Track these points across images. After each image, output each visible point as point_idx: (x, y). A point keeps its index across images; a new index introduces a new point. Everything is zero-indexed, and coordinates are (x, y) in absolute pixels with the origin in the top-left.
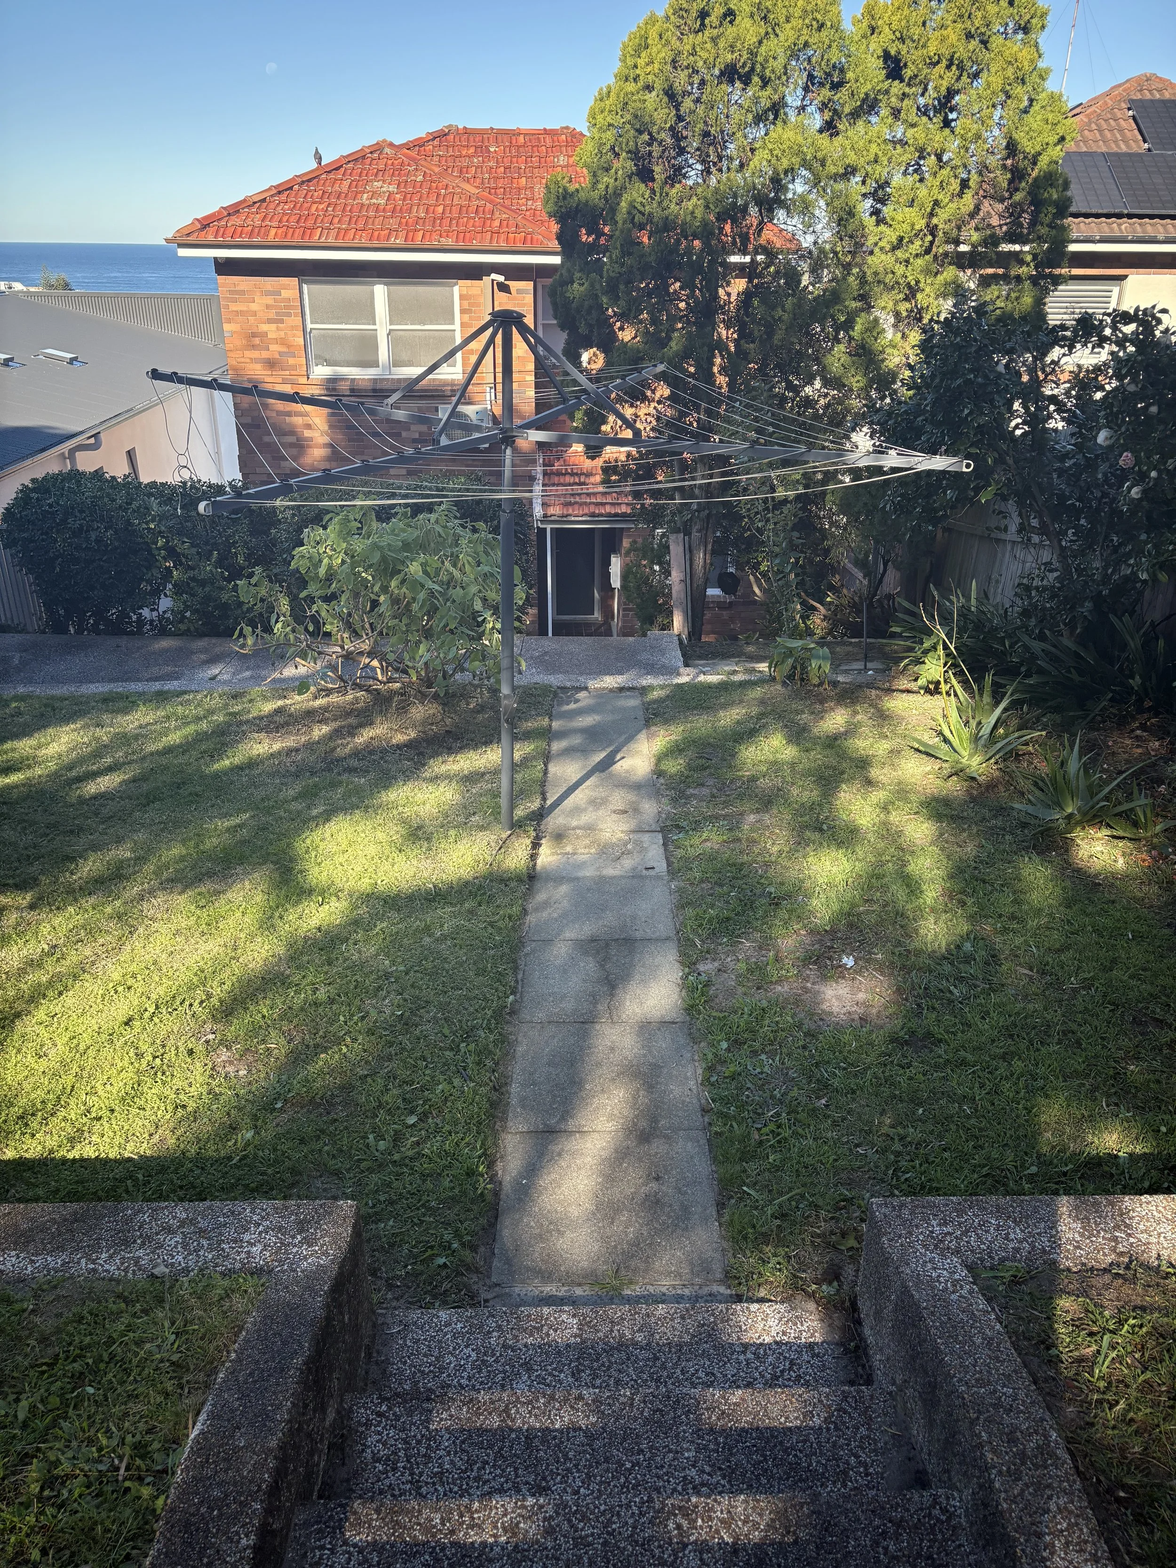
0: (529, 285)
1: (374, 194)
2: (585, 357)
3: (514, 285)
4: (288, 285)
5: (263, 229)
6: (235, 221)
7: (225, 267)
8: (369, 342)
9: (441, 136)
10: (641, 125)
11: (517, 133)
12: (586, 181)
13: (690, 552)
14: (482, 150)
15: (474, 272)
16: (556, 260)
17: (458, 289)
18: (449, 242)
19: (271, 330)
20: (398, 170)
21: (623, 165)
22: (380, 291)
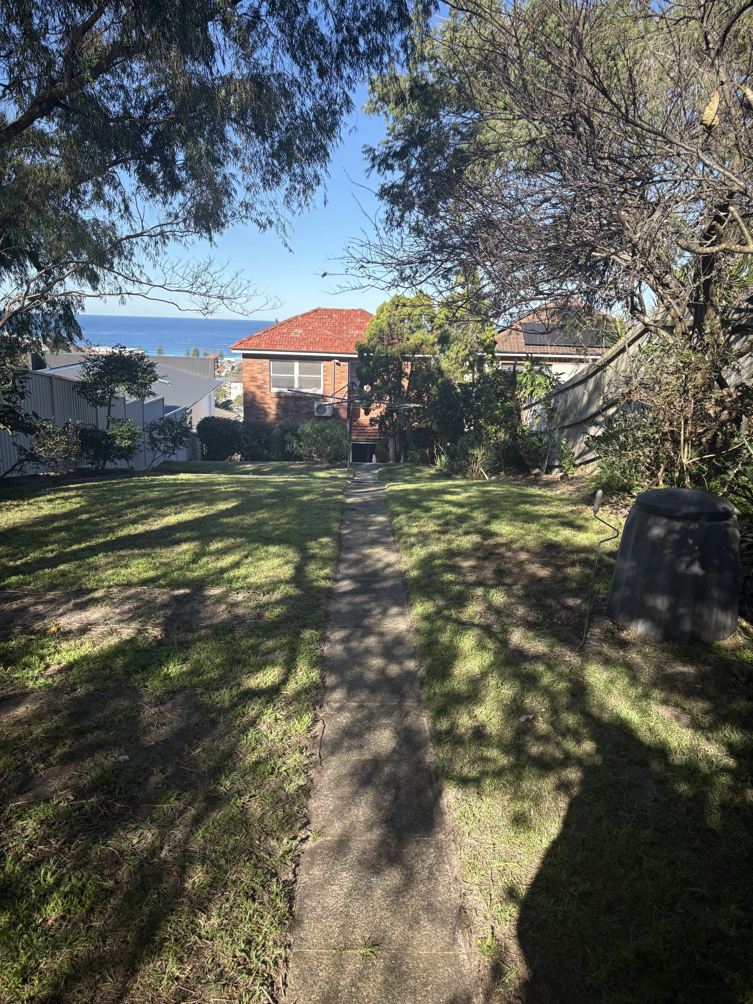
0: (347, 364)
1: (296, 333)
2: (365, 387)
3: (342, 363)
4: (266, 362)
5: (260, 345)
6: (250, 342)
7: (245, 356)
8: (292, 380)
9: (316, 311)
10: (381, 331)
11: (342, 310)
12: (366, 341)
13: (395, 443)
14: (330, 316)
15: (329, 359)
16: (357, 356)
17: (323, 364)
18: (321, 350)
19: (259, 376)
20: (303, 325)
21: (376, 339)
22: (296, 364)
